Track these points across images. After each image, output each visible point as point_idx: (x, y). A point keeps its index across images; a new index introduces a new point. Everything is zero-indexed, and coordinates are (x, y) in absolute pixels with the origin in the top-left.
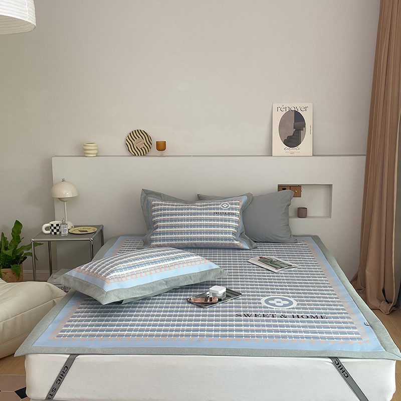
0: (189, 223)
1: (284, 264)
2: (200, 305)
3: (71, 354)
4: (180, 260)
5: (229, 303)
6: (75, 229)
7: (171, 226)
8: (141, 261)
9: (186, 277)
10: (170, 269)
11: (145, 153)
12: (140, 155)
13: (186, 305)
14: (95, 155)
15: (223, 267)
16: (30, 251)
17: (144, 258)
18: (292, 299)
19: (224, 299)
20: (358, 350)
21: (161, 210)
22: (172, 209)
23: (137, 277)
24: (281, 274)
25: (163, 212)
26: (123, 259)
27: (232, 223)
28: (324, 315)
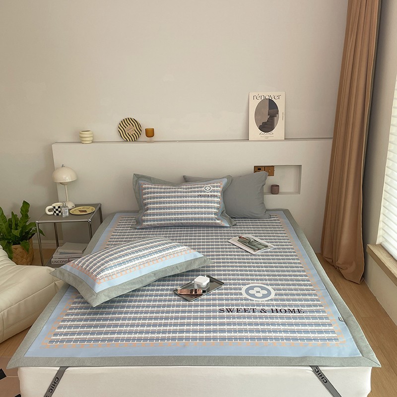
2: (186, 298)
3: (61, 367)
4: (167, 252)
5: (213, 295)
6: (76, 208)
7: (160, 208)
8: (130, 256)
10: (158, 262)
11: (136, 139)
12: (131, 140)
14: (91, 142)
17: (133, 253)
19: (208, 291)
22: (161, 192)
23: (126, 273)
24: (259, 256)
25: (152, 195)
26: (114, 254)
27: (214, 205)
28: (300, 308)
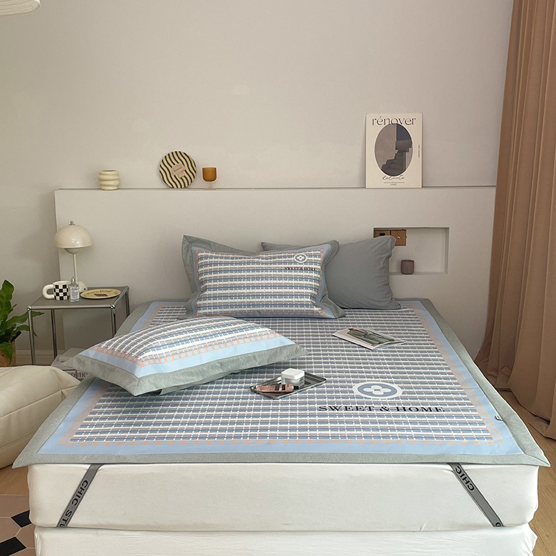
0: (251, 282)
1: (383, 338)
2: (268, 395)
3: (92, 464)
4: (240, 334)
5: (309, 392)
6: (90, 291)
7: (226, 288)
8: (185, 335)
9: (248, 357)
10: (226, 346)
11: (187, 185)
12: (179, 187)
13: (250, 395)
14: (116, 188)
15: (299, 343)
16: (26, 323)
17: (190, 331)
18: (395, 386)
19: (302, 387)
20: (488, 453)
21: (210, 264)
22: (226, 264)
23: (180, 357)
24: (380, 351)
25: (213, 267)
26: (161, 332)
27: (311, 283)
28: (440, 406)
